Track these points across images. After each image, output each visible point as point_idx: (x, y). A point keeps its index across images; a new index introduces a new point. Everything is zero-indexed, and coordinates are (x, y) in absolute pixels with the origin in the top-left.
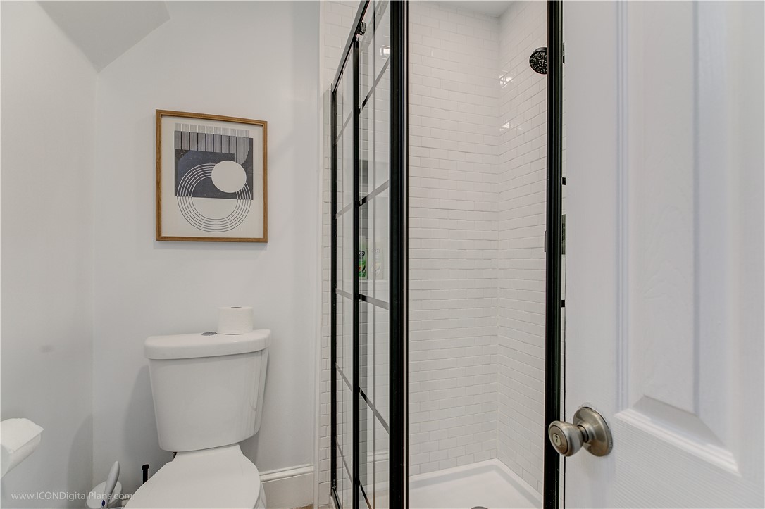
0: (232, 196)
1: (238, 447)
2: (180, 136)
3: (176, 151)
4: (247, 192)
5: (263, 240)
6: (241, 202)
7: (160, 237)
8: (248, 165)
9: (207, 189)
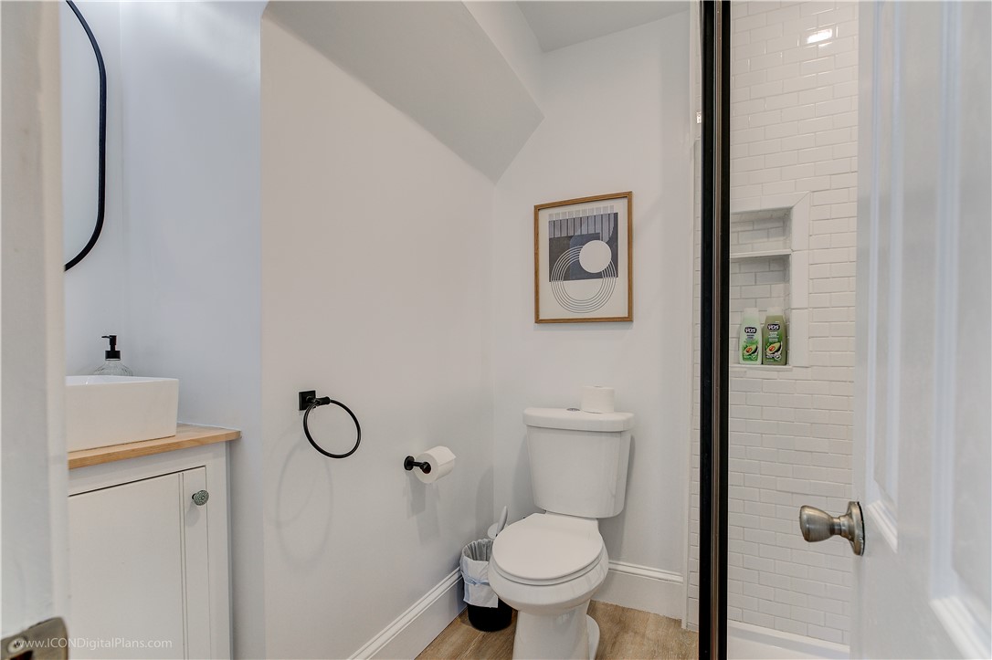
0: (598, 276)
1: (596, 523)
2: (553, 224)
3: (550, 239)
4: (612, 270)
5: (628, 319)
6: (606, 280)
7: (538, 321)
8: (613, 242)
9: (576, 272)
